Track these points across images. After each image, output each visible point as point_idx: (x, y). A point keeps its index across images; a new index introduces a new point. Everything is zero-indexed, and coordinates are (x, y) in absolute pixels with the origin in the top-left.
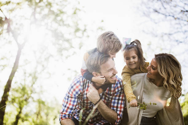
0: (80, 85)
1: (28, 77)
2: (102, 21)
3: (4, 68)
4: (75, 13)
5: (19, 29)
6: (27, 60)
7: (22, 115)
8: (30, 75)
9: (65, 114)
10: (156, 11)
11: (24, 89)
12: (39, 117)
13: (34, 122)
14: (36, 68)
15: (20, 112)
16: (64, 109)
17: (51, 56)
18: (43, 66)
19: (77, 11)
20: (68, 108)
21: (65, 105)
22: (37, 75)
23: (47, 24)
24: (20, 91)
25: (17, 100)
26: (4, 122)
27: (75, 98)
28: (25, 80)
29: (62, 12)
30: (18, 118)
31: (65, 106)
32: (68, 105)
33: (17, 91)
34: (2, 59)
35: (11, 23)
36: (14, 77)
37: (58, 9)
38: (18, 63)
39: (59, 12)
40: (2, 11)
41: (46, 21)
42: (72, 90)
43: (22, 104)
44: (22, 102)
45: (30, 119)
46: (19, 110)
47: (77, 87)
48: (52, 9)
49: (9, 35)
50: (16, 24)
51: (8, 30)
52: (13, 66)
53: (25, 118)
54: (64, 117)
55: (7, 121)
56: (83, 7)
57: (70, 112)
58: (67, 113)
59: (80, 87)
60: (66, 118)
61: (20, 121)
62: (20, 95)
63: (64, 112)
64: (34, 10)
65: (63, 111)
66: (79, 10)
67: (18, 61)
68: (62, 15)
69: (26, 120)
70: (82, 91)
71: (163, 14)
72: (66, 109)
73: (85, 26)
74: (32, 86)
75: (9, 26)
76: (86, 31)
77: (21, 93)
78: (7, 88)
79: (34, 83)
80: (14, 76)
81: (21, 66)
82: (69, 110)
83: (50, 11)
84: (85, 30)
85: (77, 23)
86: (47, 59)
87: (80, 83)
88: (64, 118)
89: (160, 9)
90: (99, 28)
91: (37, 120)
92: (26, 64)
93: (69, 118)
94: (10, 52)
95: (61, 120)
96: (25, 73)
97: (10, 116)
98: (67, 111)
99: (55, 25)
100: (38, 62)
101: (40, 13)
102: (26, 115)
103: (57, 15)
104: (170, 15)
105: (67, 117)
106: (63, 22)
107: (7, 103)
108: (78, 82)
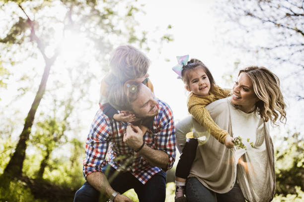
0: (106, 124)
1: (60, 106)
2: (170, 27)
3: (24, 93)
4: (130, 15)
5: (47, 36)
6: (58, 81)
7: (50, 162)
8: (62, 103)
9: (90, 166)
10: (249, 14)
11: (52, 124)
12: (75, 164)
13: (66, 172)
14: (71, 94)
15: (47, 157)
16: (89, 160)
17: (94, 76)
18: (82, 91)
19: (134, 11)
20: (95, 157)
21: (90, 152)
22: (72, 104)
23: (88, 30)
24: (47, 126)
25: (42, 140)
26: (23, 170)
27: (103, 143)
28: (54, 110)
29: (111, 13)
30: (44, 165)
31: (90, 155)
32: (94, 154)
33: (43, 126)
34: (22, 79)
35: (35, 27)
36: (38, 107)
37: (104, 8)
38: (45, 85)
39: (106, 13)
40: (22, 9)
41: (87, 25)
42: (96, 133)
43: (50, 145)
44: (50, 142)
45: (61, 167)
46: (46, 154)
47: (103, 128)
48: (96, 8)
49: (33, 44)
50: (44, 29)
51: (32, 38)
52: (37, 90)
53: (54, 166)
54: (90, 170)
55: (27, 170)
56: (143, 5)
57: (98, 164)
58: (94, 165)
59: (107, 128)
60: (93, 172)
61: (47, 169)
62: (47, 133)
63: (90, 164)
64: (69, 9)
65: (88, 162)
66: (137, 10)
67: (46, 83)
68: (110, 17)
69: (56, 168)
70: (112, 132)
71: (260, 19)
72: (91, 159)
73: (144, 33)
74: (65, 119)
75: (33, 31)
76: (146, 41)
77: (48, 129)
78: (28, 121)
79: (67, 116)
80: (38, 105)
81: (49, 91)
82: (96, 161)
83: (93, 10)
84: (143, 40)
85: (132, 29)
86: (87, 82)
87: (106, 121)
88: (89, 172)
89: (255, 10)
90: (165, 38)
91: (71, 168)
92: (58, 88)
93: (98, 171)
94: (33, 69)
95: (86, 176)
96: (55, 101)
97: (32, 162)
98: (93, 163)
99: (100, 32)
100: (74, 85)
101: (78, 14)
102: (56, 162)
103: (104, 17)
104: (270, 21)
105: (94, 169)
106: (112, 27)
107: (28, 143)
108: (102, 121)
